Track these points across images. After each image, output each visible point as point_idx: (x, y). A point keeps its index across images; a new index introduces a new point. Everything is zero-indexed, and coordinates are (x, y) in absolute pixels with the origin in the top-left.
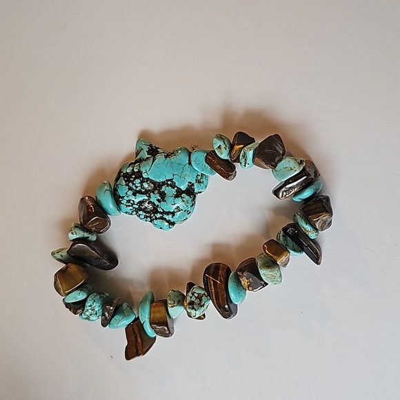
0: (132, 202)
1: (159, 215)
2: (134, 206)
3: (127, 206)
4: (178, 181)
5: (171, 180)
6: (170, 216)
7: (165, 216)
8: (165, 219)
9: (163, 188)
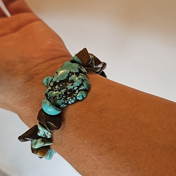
0: (61, 95)
1: (77, 91)
2: (63, 97)
3: (60, 99)
4: (74, 70)
5: (70, 72)
6: (82, 87)
7: (80, 89)
8: (81, 90)
9: (70, 79)
